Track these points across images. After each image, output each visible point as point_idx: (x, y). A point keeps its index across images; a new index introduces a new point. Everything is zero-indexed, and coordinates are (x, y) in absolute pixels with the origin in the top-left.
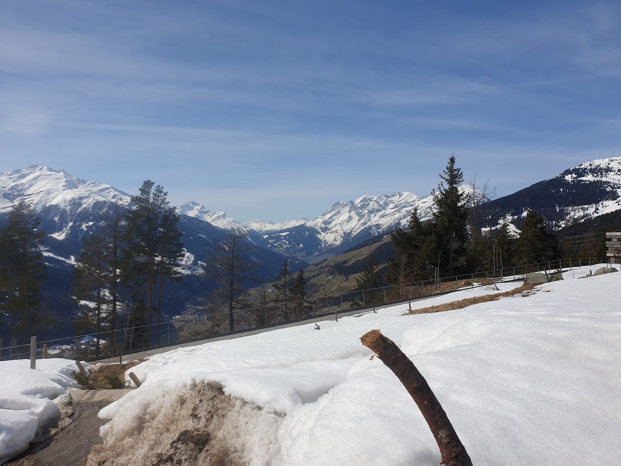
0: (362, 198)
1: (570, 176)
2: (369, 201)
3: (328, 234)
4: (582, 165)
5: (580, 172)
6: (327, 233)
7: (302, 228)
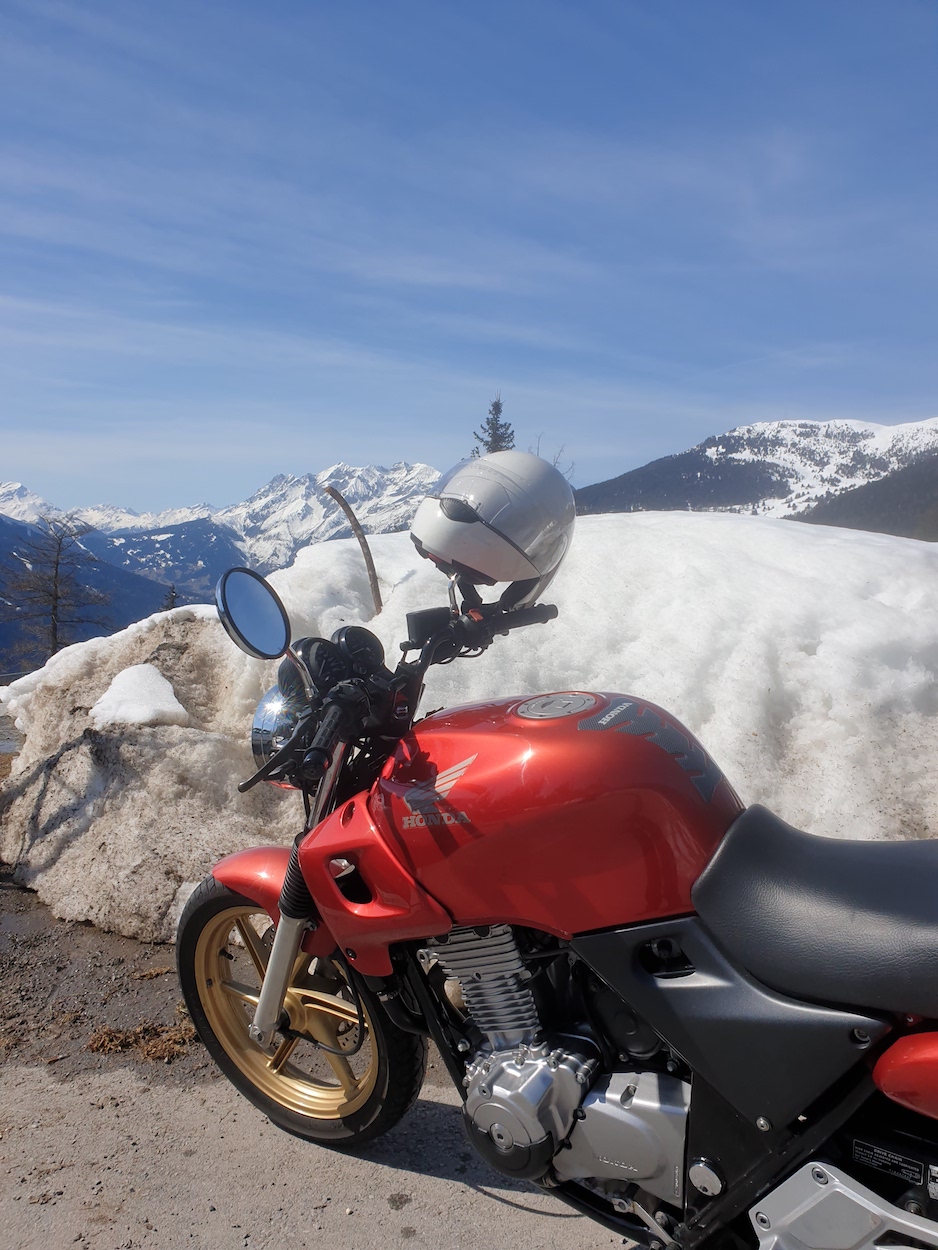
0: (332, 469)
1: (714, 449)
2: (347, 478)
3: (261, 541)
4: (735, 430)
5: (732, 444)
6: (258, 540)
7: (203, 526)
